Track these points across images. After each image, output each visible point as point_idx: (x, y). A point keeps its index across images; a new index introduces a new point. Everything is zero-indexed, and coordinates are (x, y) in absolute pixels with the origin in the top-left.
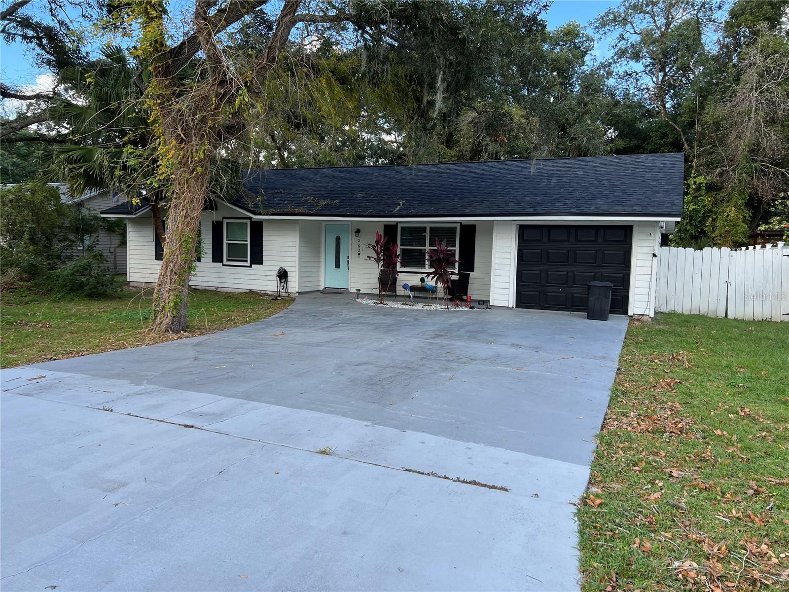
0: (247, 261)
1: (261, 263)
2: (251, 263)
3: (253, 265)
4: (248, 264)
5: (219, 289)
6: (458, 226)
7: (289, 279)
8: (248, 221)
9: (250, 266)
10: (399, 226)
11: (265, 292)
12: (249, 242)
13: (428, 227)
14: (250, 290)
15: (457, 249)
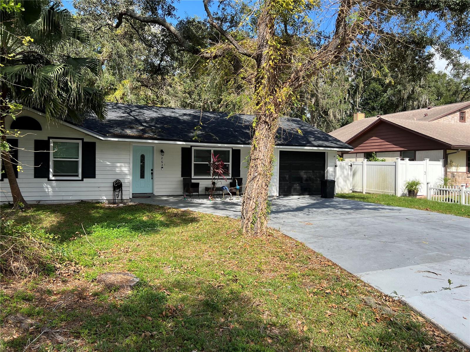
0: (78, 176)
1: (94, 176)
2: (83, 177)
3: (84, 179)
4: (80, 177)
5: (41, 203)
6: (231, 150)
7: (123, 189)
8: (80, 142)
9: (82, 180)
10: (193, 148)
11: (96, 201)
12: (80, 160)
13: (212, 150)
14: (82, 200)
15: (230, 163)
